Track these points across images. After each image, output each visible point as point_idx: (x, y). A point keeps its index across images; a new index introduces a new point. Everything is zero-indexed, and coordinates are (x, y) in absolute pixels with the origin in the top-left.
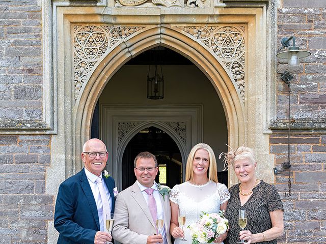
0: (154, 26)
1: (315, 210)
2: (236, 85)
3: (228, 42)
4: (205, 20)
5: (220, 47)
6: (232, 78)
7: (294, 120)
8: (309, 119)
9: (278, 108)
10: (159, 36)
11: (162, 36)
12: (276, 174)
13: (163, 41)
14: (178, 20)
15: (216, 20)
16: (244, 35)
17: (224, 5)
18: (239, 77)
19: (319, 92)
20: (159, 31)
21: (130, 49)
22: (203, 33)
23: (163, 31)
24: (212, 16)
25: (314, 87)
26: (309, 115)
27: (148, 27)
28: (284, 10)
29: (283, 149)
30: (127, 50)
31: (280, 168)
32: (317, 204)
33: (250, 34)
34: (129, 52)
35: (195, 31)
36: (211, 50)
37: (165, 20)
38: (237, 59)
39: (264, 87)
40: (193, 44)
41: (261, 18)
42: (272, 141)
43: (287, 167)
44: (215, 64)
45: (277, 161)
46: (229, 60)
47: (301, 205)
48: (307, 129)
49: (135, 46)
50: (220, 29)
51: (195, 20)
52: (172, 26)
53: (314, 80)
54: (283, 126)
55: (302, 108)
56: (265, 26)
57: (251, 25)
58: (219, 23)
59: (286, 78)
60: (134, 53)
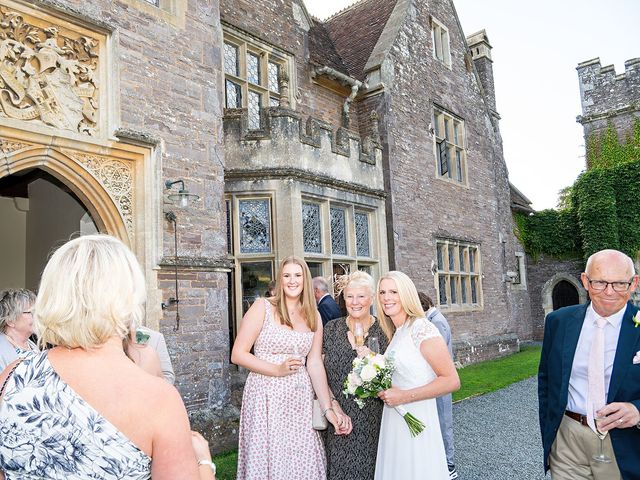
0: (43, 146)
1: (196, 343)
2: (124, 218)
3: (117, 175)
4: (97, 150)
5: (110, 180)
6: (121, 211)
7: (177, 258)
8: (188, 257)
9: (165, 246)
10: (44, 158)
11: (47, 158)
12: (163, 308)
13: (46, 164)
14: (70, 145)
15: (107, 152)
16: (132, 172)
17: (118, 139)
18: (127, 211)
19: (195, 233)
20: (46, 153)
21: (10, 167)
22: (93, 163)
23: (51, 153)
24: (103, 147)
25: (191, 228)
26: (188, 253)
27: (36, 146)
28: (167, 155)
29: (169, 285)
30: (6, 167)
31: (166, 303)
32: (196, 337)
33: (138, 172)
34: (8, 170)
35: (85, 160)
36: (101, 182)
37: (56, 143)
38: (125, 194)
39: (154, 224)
40: (82, 173)
41: (149, 159)
42: (160, 277)
43: (172, 301)
44: (103, 196)
45: (165, 296)
46: (118, 194)
47: (185, 339)
48: (188, 267)
49: (16, 164)
50: (109, 162)
51: (87, 148)
52: (62, 150)
53: (191, 222)
54: (170, 263)
55: (184, 246)
56: (153, 167)
57: (139, 163)
58: (110, 156)
59: (170, 217)
60: (12, 172)
